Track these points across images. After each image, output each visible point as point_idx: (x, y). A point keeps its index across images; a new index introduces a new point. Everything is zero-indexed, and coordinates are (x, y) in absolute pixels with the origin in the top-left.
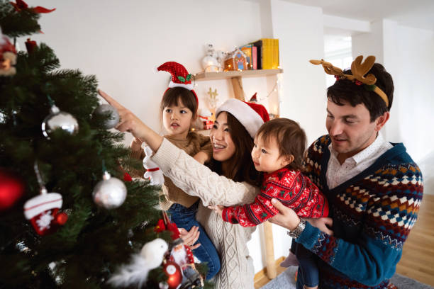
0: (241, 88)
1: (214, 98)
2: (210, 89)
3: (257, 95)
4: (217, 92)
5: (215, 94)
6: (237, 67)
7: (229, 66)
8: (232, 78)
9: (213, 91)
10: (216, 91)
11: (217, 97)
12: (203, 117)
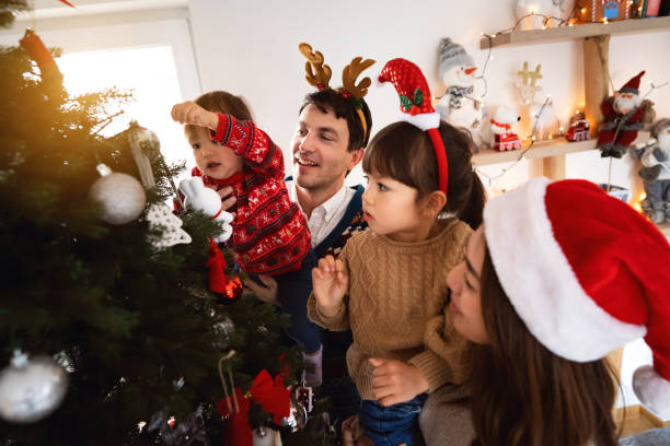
0: (603, 62)
1: (532, 84)
2: (526, 65)
3: (643, 79)
4: (542, 72)
5: (536, 74)
6: (601, 13)
7: (583, 11)
8: (587, 39)
9: (532, 68)
10: (538, 68)
11: (538, 82)
12: (497, 124)
